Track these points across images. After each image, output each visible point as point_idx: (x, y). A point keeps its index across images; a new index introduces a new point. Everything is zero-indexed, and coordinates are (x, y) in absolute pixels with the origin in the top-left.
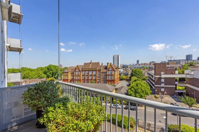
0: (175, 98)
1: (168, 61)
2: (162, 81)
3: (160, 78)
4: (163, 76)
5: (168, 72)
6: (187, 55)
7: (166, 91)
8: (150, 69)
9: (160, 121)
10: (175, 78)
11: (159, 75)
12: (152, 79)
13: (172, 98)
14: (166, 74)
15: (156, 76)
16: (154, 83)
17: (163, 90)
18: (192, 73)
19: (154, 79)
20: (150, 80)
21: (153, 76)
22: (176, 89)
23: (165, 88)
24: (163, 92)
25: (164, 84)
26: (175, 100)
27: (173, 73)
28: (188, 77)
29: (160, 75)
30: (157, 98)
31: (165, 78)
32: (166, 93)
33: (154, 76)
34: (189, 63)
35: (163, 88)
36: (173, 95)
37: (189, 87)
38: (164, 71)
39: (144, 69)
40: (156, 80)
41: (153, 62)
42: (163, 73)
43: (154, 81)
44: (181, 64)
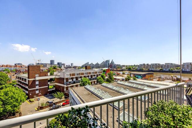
0: (48, 96)
1: (36, 64)
2: (36, 84)
3: (34, 81)
4: (37, 78)
5: (42, 74)
6: (51, 60)
7: (41, 92)
8: (17, 72)
9: (41, 123)
10: (48, 79)
11: (33, 78)
12: (25, 82)
13: (46, 97)
14: (40, 76)
15: (30, 80)
16: (27, 87)
17: (37, 92)
18: (59, 74)
19: (27, 83)
20: (21, 85)
21: (25, 80)
22: (49, 89)
23: (40, 90)
24: (38, 94)
25: (38, 86)
26: (49, 98)
27: (46, 75)
28: (57, 77)
29: (35, 78)
30: (33, 102)
31: (39, 81)
32: (40, 94)
33: (27, 79)
34: (53, 66)
35: (38, 90)
36: (46, 94)
37: (57, 85)
38: (38, 74)
39: (8, 72)
40: (30, 84)
41: (19, 64)
42: (37, 75)
43: (27, 85)
44: (47, 67)
